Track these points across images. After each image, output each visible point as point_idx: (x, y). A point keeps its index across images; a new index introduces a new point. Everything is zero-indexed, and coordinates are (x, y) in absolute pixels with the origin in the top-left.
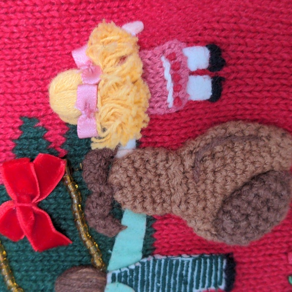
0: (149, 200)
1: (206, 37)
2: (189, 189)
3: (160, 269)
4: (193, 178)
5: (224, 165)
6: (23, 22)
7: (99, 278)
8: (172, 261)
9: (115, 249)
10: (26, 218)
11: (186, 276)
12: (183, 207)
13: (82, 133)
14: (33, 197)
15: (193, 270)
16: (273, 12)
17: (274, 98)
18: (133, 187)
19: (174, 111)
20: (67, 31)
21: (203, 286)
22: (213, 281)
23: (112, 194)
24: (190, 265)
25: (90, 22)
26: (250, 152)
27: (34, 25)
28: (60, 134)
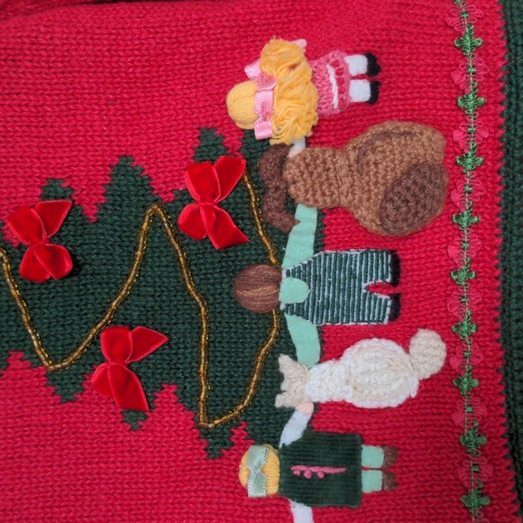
0: (319, 193)
1: (363, 47)
2: (354, 181)
3: (330, 263)
4: (358, 171)
5: (384, 158)
6: (199, 43)
7: (275, 273)
8: (341, 255)
9: (288, 246)
10: (209, 216)
11: (355, 270)
12: (350, 197)
13: (259, 135)
14: (215, 197)
15: (361, 263)
16: (418, 25)
17: (423, 98)
18: (305, 180)
19: (338, 111)
20: (237, 51)
21: (371, 280)
22: (380, 274)
23: (287, 188)
24: (358, 259)
25: (257, 43)
26: (406, 145)
27: (208, 46)
28: (237, 139)
